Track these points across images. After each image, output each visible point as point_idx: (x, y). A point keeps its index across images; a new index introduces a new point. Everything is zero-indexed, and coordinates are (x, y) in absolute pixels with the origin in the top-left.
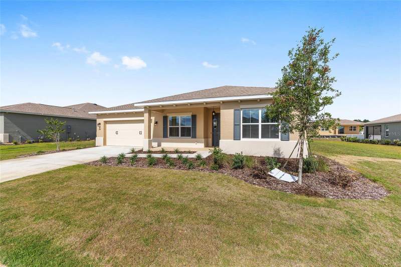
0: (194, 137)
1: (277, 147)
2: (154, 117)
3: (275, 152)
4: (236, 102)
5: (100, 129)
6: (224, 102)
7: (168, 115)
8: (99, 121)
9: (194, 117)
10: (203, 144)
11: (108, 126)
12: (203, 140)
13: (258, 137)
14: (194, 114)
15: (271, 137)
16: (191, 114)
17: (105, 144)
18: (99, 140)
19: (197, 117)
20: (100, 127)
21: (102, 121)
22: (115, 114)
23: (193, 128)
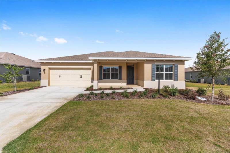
0: (120, 79)
1: (173, 84)
3: (172, 86)
5: (45, 74)
6: (147, 60)
7: (102, 65)
8: (43, 68)
9: (120, 67)
10: (126, 83)
11: (51, 71)
12: (126, 81)
13: (163, 79)
14: (120, 65)
15: (169, 79)
16: (118, 65)
17: (49, 85)
18: (43, 82)
19: (122, 67)
20: (45, 72)
21: (47, 68)
22: (60, 63)
23: (119, 74)
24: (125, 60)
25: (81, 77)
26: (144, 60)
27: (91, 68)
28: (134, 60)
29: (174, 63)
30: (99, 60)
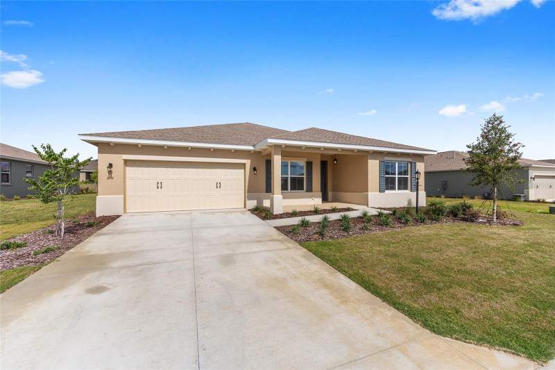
0: (310, 189)
2: (249, 161)
4: (381, 153)
5: (110, 177)
6: (373, 152)
9: (309, 164)
10: (320, 199)
11: (130, 170)
12: (320, 193)
13: (394, 189)
14: (310, 160)
16: (306, 160)
19: (313, 164)
20: (110, 172)
21: (118, 159)
22: (162, 147)
23: (307, 178)
24: (319, 148)
25: (219, 185)
26: (367, 152)
27: (244, 164)
28: (336, 149)
29: (410, 160)
30: (287, 146)
